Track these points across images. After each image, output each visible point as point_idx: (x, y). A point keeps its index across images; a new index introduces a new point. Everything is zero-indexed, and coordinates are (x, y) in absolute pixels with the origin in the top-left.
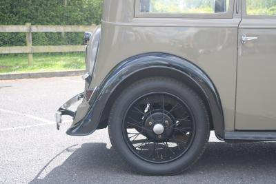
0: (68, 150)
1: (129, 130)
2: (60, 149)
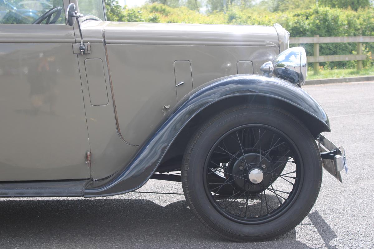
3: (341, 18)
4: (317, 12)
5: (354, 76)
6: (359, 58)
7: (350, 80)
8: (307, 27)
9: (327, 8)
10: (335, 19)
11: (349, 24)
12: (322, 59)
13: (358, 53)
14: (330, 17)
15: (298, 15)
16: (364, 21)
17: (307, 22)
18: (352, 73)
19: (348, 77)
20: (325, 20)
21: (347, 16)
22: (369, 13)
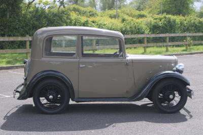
0: (17, 107)
1: (40, 98)
2: (13, 107)
3: (177, 21)
4: (165, 18)
5: (184, 52)
6: (187, 43)
7: (183, 54)
8: (161, 25)
9: (170, 16)
10: (174, 21)
11: (181, 23)
12: (170, 44)
13: (186, 41)
14: (171, 20)
15: (156, 19)
16: (188, 22)
17: (160, 22)
18: (184, 51)
19: (182, 53)
20: (169, 22)
21: (180, 20)
22: (191, 18)
